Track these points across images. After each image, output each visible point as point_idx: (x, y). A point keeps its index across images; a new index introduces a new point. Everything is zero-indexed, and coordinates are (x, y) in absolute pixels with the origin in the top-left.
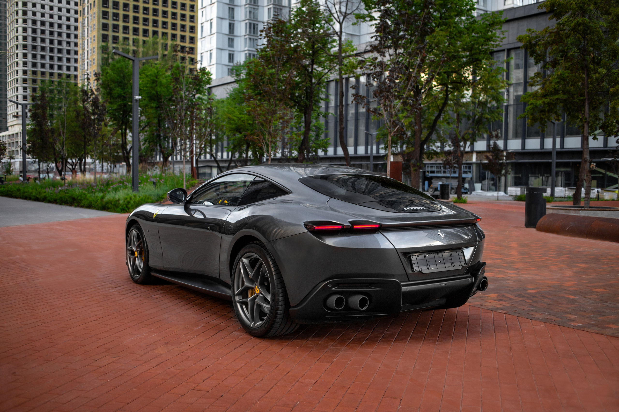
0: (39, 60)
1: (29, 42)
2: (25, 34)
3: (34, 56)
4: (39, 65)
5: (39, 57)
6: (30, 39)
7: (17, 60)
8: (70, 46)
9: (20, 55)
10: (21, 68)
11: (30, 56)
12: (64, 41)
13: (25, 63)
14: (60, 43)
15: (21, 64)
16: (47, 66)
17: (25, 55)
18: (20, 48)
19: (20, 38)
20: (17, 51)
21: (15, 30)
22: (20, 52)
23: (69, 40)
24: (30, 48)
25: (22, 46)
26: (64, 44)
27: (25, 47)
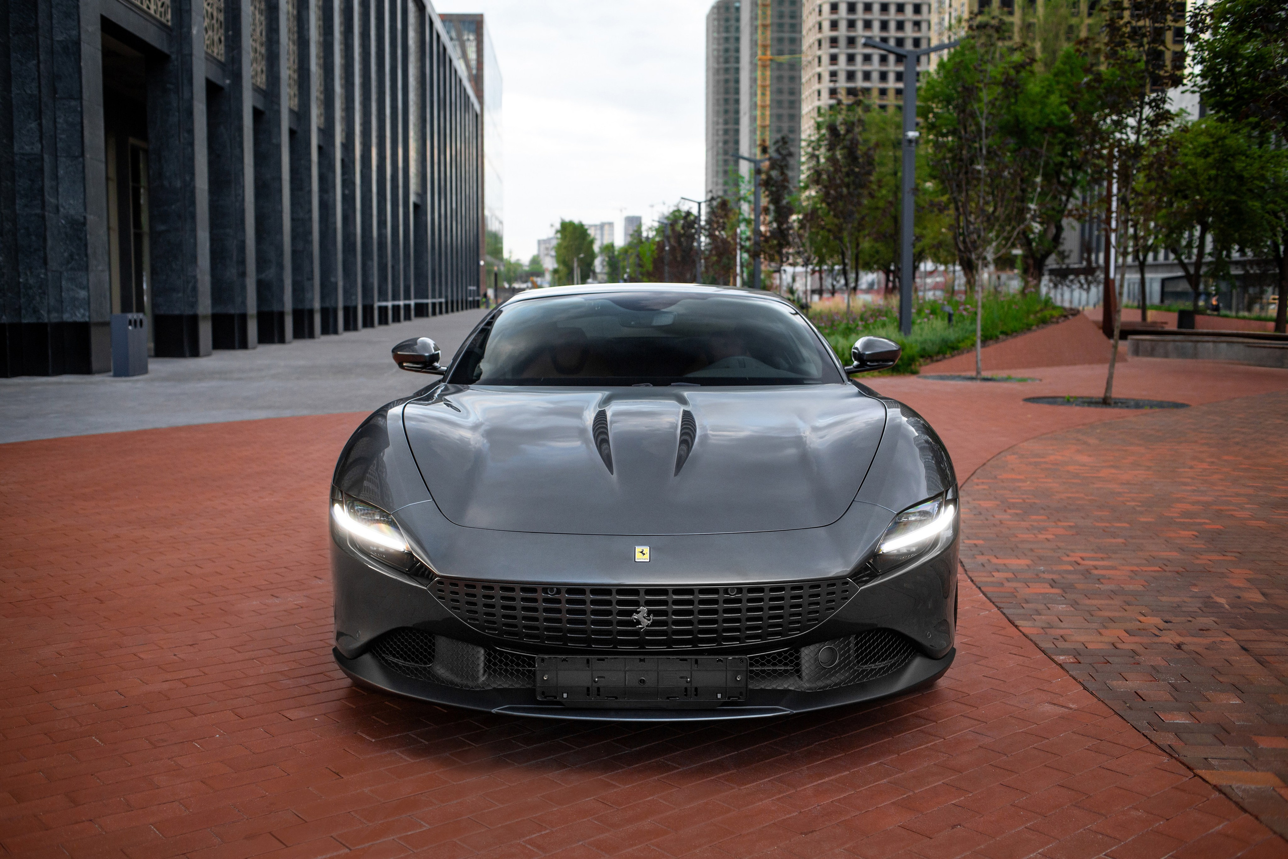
0: (859, 66)
1: (843, 31)
2: (834, 17)
3: (851, 59)
4: (859, 76)
5: (859, 59)
6: (843, 25)
7: (818, 70)
8: (919, 30)
9: (826, 59)
10: (826, 84)
11: (842, 59)
12: (909, 20)
13: (833, 74)
14: (900, 26)
15: (826, 77)
16: (875, 76)
17: (834, 59)
18: (826, 44)
19: (826, 25)
20: (819, 53)
21: (817, 10)
22: (825, 52)
23: (917, 18)
24: (843, 42)
25: (828, 41)
26: (909, 27)
27: (834, 41)
